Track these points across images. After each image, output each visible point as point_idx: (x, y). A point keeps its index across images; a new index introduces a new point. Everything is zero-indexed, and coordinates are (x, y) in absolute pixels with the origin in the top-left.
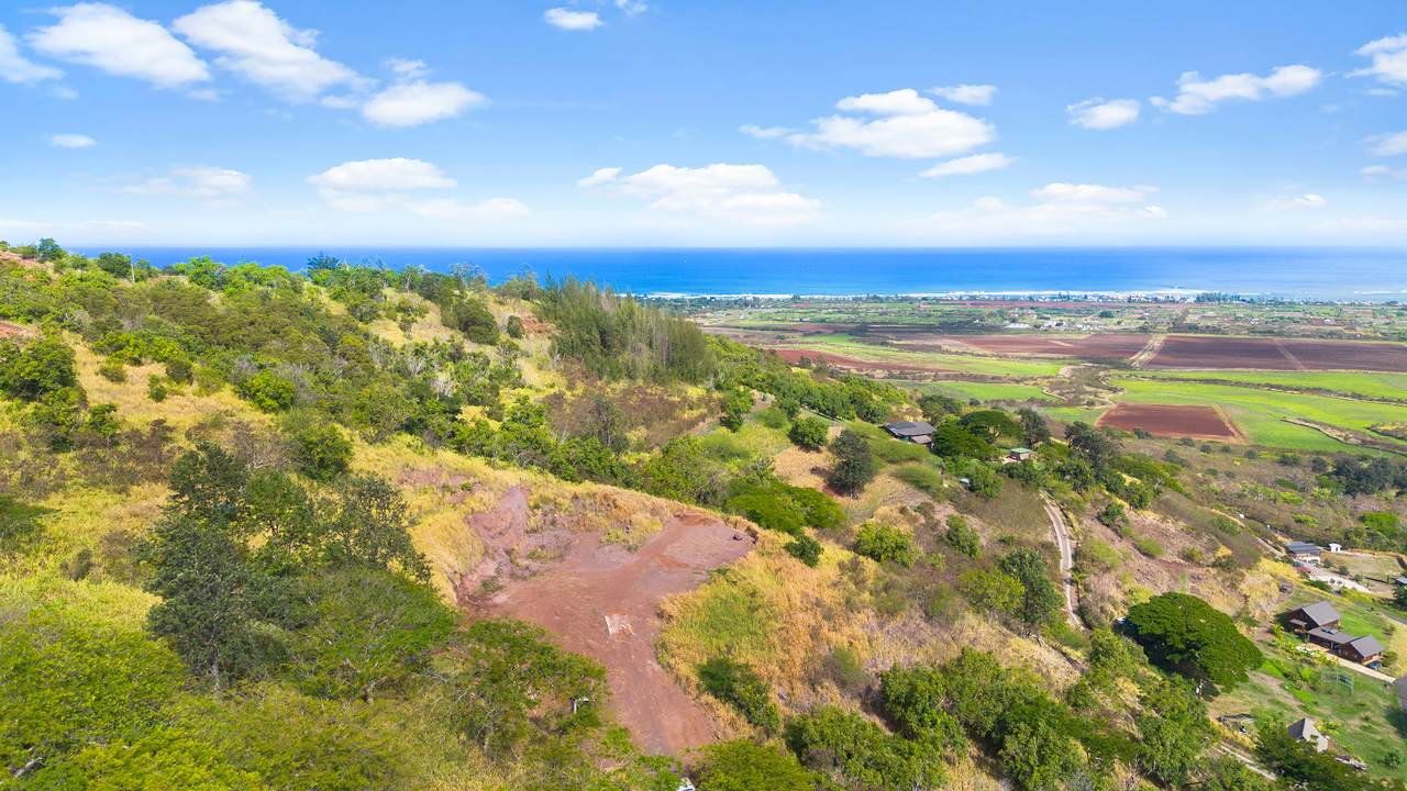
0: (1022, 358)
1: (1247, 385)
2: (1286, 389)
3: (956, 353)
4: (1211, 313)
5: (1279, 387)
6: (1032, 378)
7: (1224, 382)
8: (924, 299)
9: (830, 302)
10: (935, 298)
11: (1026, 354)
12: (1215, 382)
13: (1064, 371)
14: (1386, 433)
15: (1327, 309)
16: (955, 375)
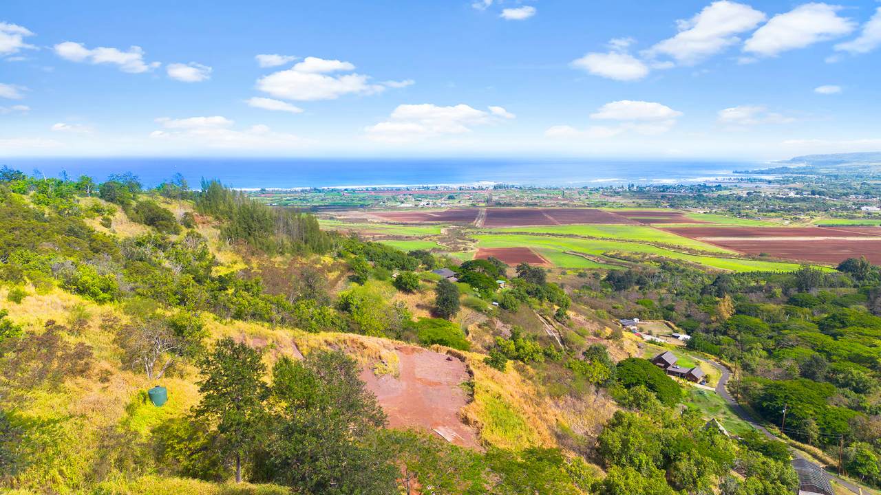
0: (416, 224)
1: (538, 234)
2: (557, 235)
3: (378, 223)
4: (503, 195)
5: (553, 235)
6: (428, 236)
7: (526, 233)
8: (346, 190)
9: (286, 192)
10: (352, 190)
11: (417, 222)
12: (522, 233)
13: (443, 231)
14: (611, 256)
15: (557, 192)
16: (385, 237)
